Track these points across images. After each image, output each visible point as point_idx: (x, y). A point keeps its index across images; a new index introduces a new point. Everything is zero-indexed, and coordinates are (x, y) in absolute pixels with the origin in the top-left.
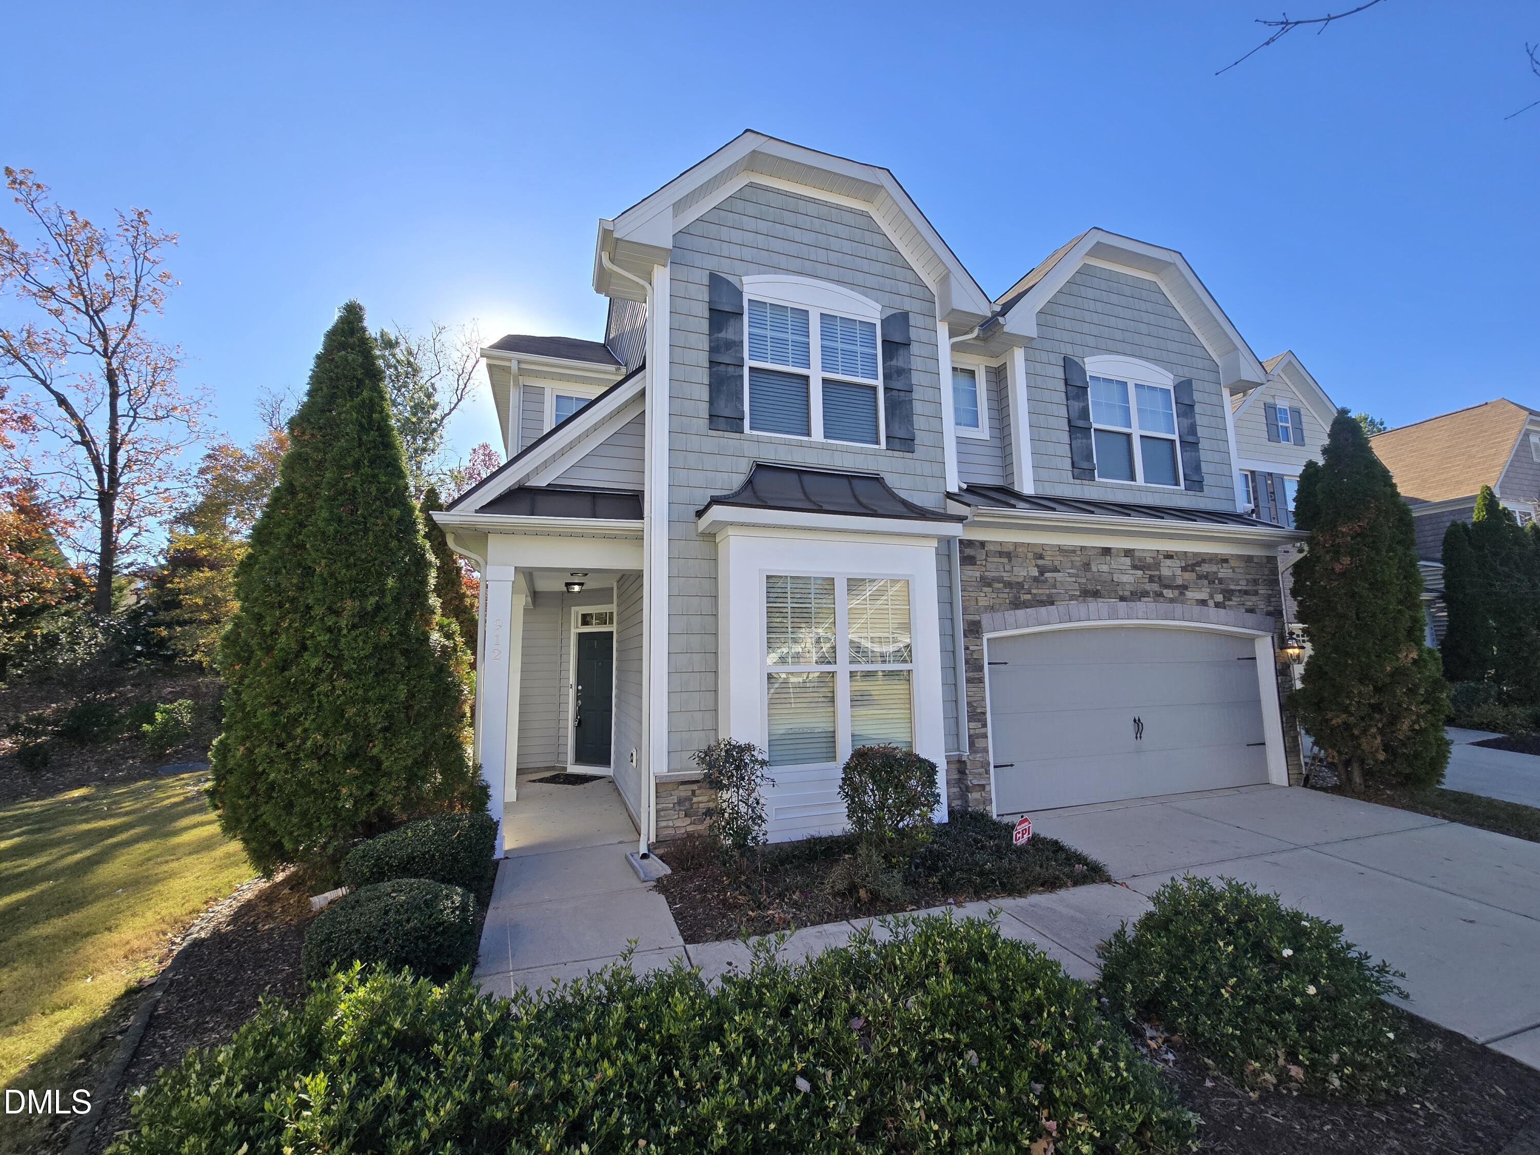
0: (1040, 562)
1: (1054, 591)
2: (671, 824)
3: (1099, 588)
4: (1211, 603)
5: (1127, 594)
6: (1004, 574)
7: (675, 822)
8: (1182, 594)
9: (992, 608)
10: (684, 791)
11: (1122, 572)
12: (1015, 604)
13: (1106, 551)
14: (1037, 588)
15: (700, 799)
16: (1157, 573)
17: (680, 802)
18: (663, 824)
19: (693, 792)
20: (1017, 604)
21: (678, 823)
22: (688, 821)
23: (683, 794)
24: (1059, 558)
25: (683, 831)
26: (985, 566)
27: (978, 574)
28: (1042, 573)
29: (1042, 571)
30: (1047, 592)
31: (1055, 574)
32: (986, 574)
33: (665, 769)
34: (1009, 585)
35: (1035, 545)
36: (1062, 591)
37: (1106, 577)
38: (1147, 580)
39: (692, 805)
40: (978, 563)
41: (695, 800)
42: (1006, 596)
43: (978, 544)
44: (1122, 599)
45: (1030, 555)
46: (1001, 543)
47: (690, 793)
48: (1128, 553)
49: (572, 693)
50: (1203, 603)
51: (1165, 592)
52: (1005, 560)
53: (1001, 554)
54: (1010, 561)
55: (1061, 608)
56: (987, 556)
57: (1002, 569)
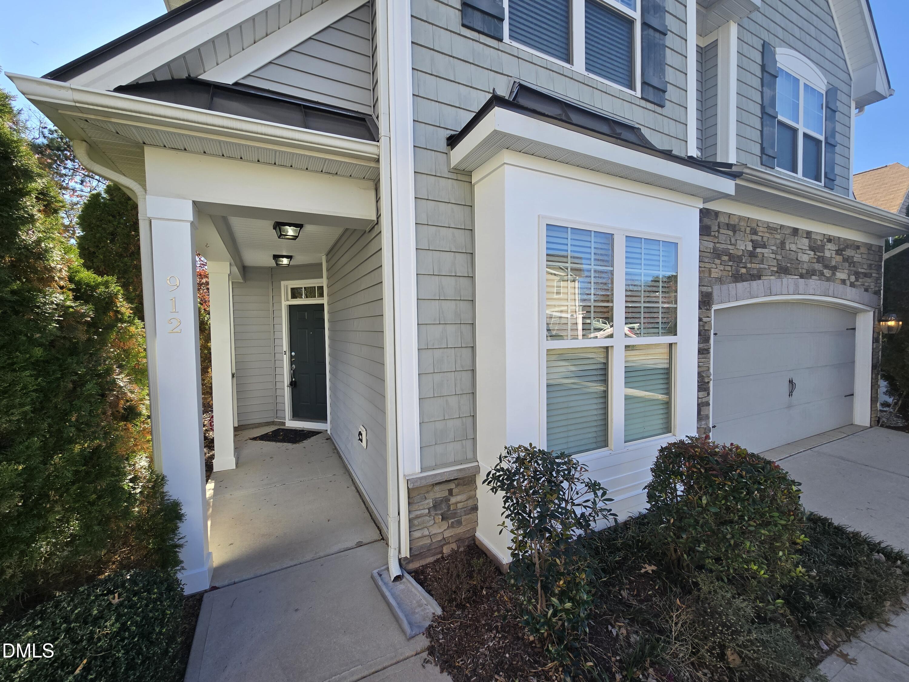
0: (755, 237)
1: (762, 266)
2: (426, 532)
3: (789, 265)
4: (848, 283)
5: (804, 271)
6: (730, 247)
7: (431, 529)
8: (834, 274)
9: (720, 280)
10: (440, 493)
11: (803, 251)
12: (735, 277)
13: (795, 231)
14: (751, 263)
15: (459, 498)
16: (822, 254)
17: (435, 506)
18: (417, 534)
19: (450, 491)
20: (737, 278)
21: (435, 530)
22: (445, 525)
23: (439, 495)
24: (767, 235)
25: (440, 538)
26: (717, 237)
27: (711, 245)
28: (755, 248)
29: (756, 245)
30: (758, 266)
31: (763, 250)
32: (718, 245)
33: (418, 469)
34: (731, 257)
35: (753, 220)
36: (767, 267)
37: (793, 256)
38: (815, 261)
39: (449, 506)
40: (713, 233)
41: (453, 500)
42: (729, 268)
43: (713, 214)
44: (802, 276)
45: (748, 229)
46: (730, 215)
47: (447, 493)
48: (809, 234)
49: (286, 359)
50: (843, 282)
51: (825, 271)
52: (730, 233)
53: (728, 226)
54: (734, 235)
55: (765, 282)
56: (719, 227)
57: (729, 242)
